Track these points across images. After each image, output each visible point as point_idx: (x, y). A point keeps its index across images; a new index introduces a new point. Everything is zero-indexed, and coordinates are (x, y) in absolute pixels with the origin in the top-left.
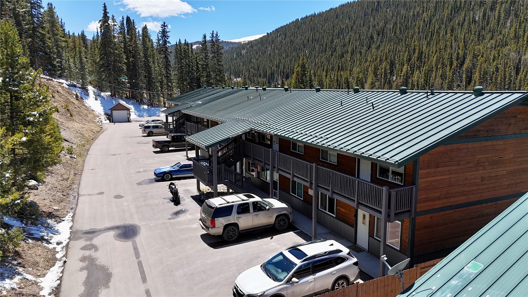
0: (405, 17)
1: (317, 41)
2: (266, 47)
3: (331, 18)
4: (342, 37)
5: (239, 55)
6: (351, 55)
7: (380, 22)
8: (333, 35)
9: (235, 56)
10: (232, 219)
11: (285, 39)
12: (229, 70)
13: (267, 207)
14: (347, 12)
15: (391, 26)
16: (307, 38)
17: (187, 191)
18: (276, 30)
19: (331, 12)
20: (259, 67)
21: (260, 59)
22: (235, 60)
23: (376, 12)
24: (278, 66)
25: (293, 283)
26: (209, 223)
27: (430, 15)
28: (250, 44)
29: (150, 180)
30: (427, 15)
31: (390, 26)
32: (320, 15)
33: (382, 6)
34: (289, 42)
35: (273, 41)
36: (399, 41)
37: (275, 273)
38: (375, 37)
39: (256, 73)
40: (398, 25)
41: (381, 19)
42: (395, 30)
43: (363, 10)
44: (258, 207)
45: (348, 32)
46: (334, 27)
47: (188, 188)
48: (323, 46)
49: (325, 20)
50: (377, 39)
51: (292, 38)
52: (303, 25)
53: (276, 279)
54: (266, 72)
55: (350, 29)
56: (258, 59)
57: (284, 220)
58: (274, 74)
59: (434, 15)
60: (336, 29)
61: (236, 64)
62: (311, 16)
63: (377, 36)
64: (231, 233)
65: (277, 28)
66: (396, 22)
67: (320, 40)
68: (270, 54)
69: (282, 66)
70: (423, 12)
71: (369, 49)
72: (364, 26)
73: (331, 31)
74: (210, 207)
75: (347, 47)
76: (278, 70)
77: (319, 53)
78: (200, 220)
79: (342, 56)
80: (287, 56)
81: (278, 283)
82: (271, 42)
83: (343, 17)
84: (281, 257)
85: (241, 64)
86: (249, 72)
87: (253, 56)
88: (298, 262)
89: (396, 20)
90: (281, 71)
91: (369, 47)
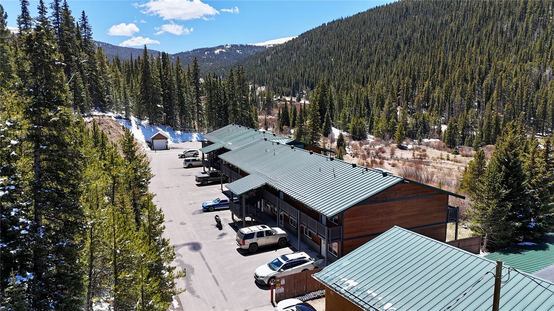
0: (433, 26)
1: (343, 49)
2: (292, 54)
3: (358, 24)
4: (368, 46)
5: (264, 61)
6: (377, 66)
7: (408, 30)
8: (359, 44)
9: (259, 62)
10: (254, 240)
11: (310, 45)
12: (253, 79)
13: (274, 234)
14: (375, 18)
15: (419, 35)
16: (333, 46)
17: (225, 219)
18: (302, 34)
19: (359, 17)
20: (284, 76)
21: (285, 67)
22: (259, 67)
23: (404, 19)
24: (303, 76)
25: (281, 271)
26: (241, 242)
27: (458, 24)
28: (275, 50)
29: (199, 210)
30: (455, 24)
31: (417, 35)
32: (348, 19)
33: (410, 12)
34: (315, 49)
35: (298, 48)
36: (425, 52)
37: (274, 267)
38: (402, 46)
39: (281, 82)
40: (426, 34)
41: (408, 26)
42: (422, 39)
43: (391, 16)
44: (269, 233)
45: (375, 40)
46: (361, 33)
47: (226, 217)
48: (349, 55)
49: (352, 27)
50: (404, 49)
51: (318, 45)
52: (329, 31)
53: (274, 270)
54: (291, 81)
55: (377, 37)
56: (283, 67)
57: (284, 241)
58: (298, 83)
59: (462, 25)
60: (363, 36)
61: (260, 71)
62: (338, 20)
63: (404, 45)
64: (253, 248)
65: (303, 32)
66: (424, 30)
67: (346, 48)
68: (295, 62)
69: (306, 76)
70: (452, 20)
71: (395, 58)
72: (391, 34)
73: (358, 39)
74: (242, 233)
75: (372, 56)
76: (303, 79)
77: (345, 62)
78: (236, 240)
79: (368, 66)
80: (312, 64)
81: (274, 272)
82: (296, 48)
83: (370, 23)
84: (277, 260)
85: (266, 72)
86: (274, 80)
87: (278, 63)
88: (284, 262)
89: (424, 28)
90: (306, 80)
91: (396, 57)
